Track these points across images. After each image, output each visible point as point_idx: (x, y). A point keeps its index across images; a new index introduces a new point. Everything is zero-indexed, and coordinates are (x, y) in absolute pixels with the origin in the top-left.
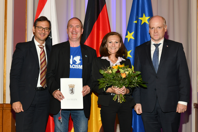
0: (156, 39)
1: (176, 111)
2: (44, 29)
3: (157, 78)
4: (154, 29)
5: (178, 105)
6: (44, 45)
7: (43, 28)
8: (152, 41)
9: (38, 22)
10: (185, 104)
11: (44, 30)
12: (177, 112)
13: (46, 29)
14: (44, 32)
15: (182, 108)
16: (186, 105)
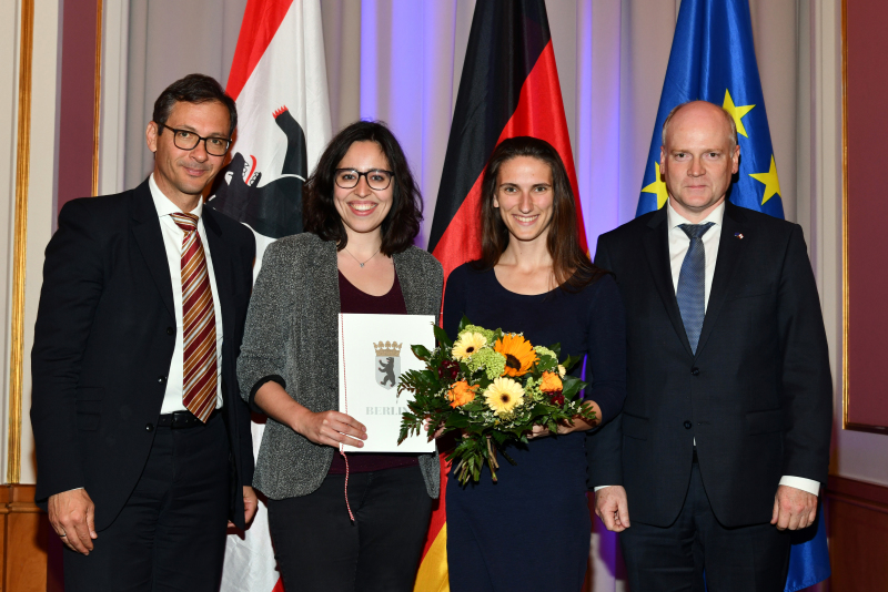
0: (697, 201)
1: (771, 518)
2: (202, 141)
3: (697, 374)
4: (687, 158)
5: (779, 492)
6: (197, 211)
7: (200, 138)
8: (671, 211)
9: (178, 103)
10: (810, 486)
11: (205, 145)
12: (773, 522)
13: (215, 142)
14: (201, 157)
15: (797, 508)
16: (816, 493)
